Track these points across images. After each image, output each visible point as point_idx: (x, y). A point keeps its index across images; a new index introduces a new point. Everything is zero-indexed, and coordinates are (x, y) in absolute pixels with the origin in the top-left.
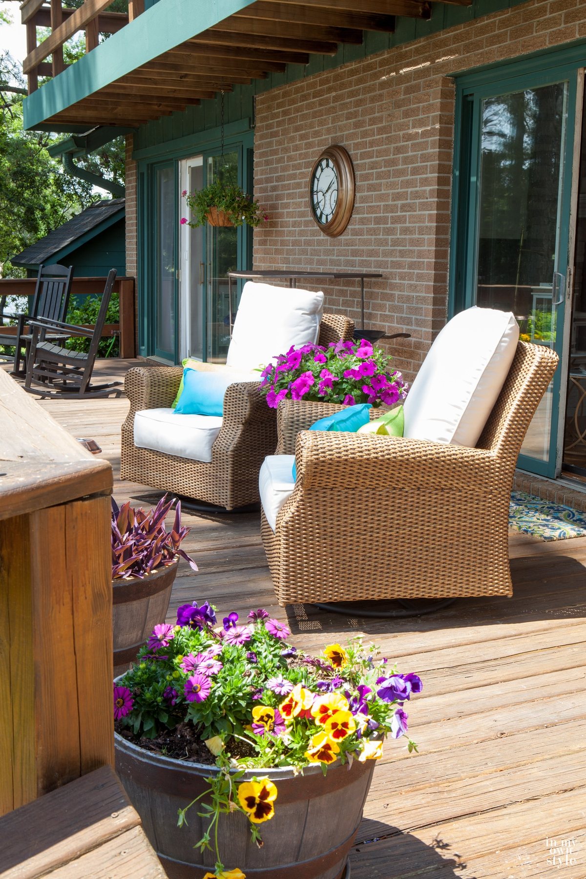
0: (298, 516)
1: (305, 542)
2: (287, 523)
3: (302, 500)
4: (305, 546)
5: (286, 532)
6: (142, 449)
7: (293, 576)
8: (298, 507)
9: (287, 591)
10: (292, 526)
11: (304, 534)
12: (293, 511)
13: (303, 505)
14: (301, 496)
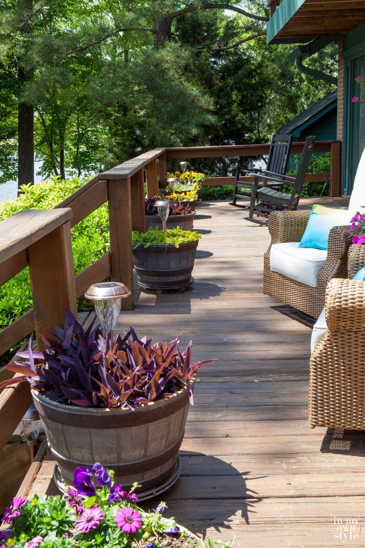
0: (325, 353)
1: (331, 376)
2: (315, 358)
3: (328, 340)
4: (332, 380)
5: (315, 366)
6: (275, 272)
7: (321, 404)
8: (325, 346)
9: (315, 415)
10: (320, 361)
11: (331, 369)
12: (321, 348)
13: (330, 344)
14: (328, 336)
